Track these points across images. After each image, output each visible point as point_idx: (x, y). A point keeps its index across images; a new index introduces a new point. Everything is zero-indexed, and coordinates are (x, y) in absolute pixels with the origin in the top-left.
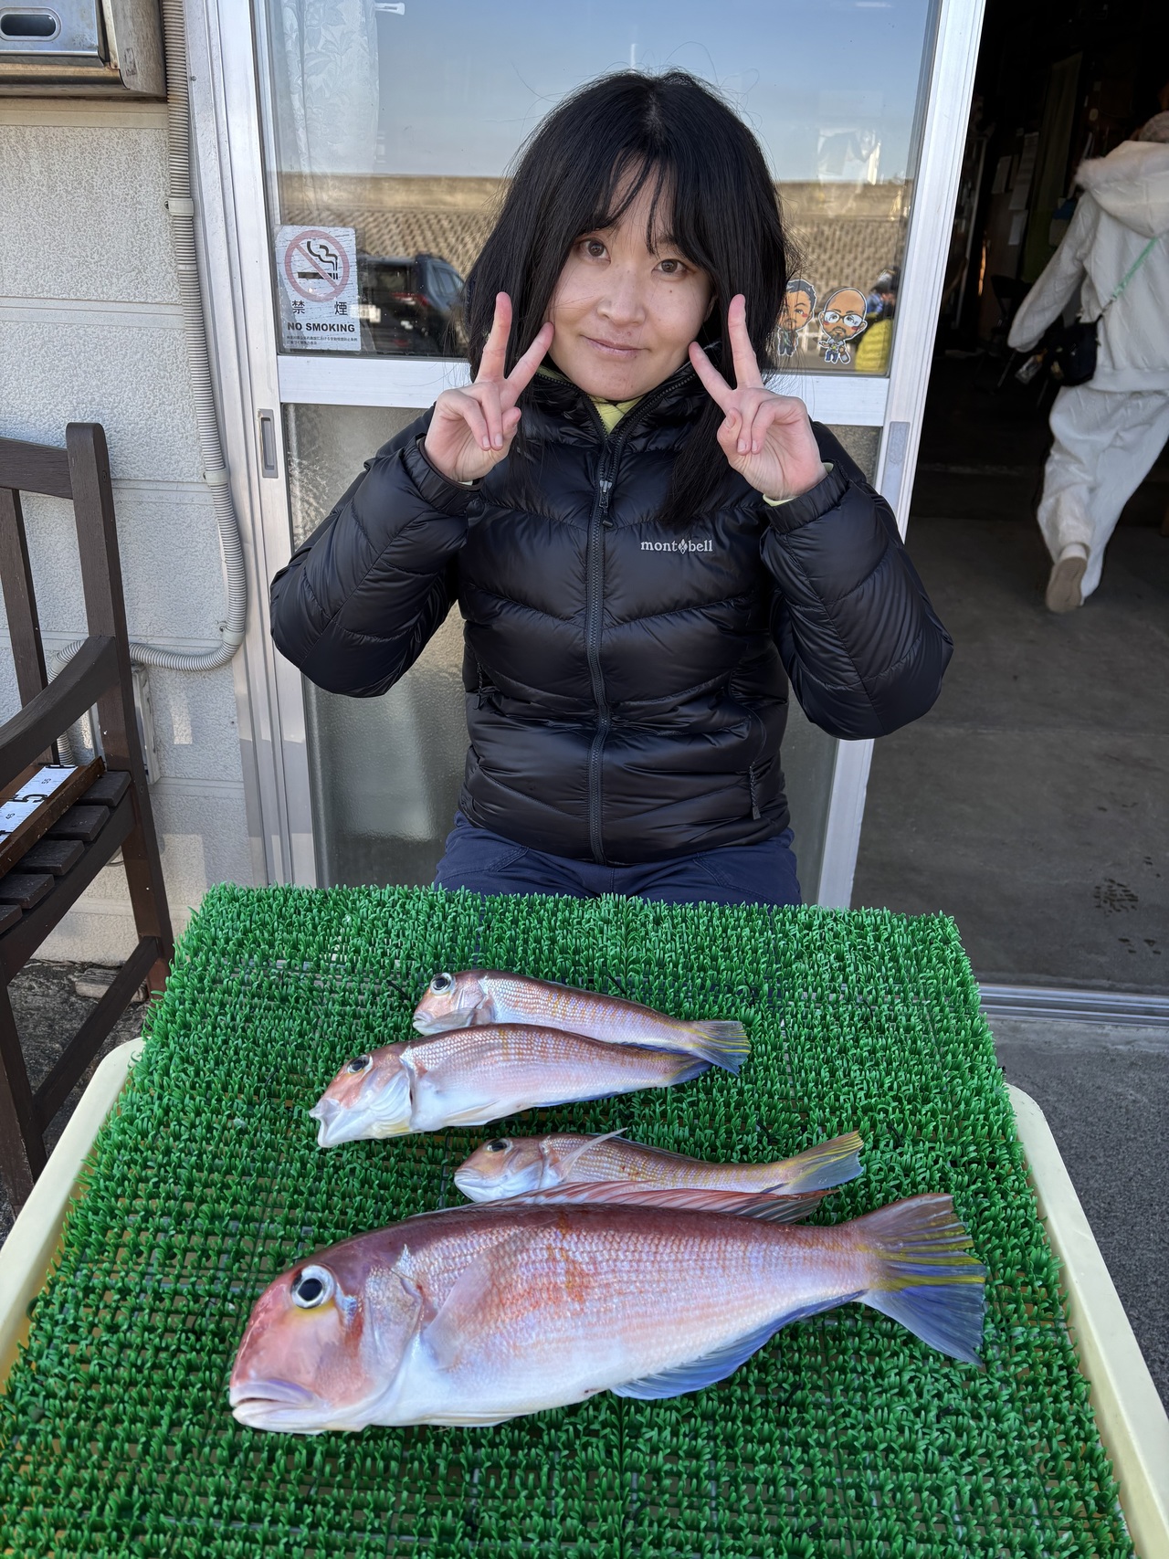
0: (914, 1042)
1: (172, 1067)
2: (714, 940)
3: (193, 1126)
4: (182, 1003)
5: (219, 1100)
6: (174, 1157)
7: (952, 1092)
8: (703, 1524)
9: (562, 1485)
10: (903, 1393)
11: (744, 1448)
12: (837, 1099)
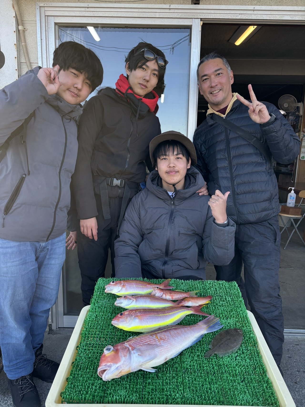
0: (230, 302)
1: (97, 308)
2: (193, 286)
3: (101, 318)
4: (97, 298)
5: (106, 313)
6: (99, 322)
7: (237, 311)
8: (196, 375)
9: (172, 370)
10: (229, 357)
11: (202, 365)
12: (216, 312)
